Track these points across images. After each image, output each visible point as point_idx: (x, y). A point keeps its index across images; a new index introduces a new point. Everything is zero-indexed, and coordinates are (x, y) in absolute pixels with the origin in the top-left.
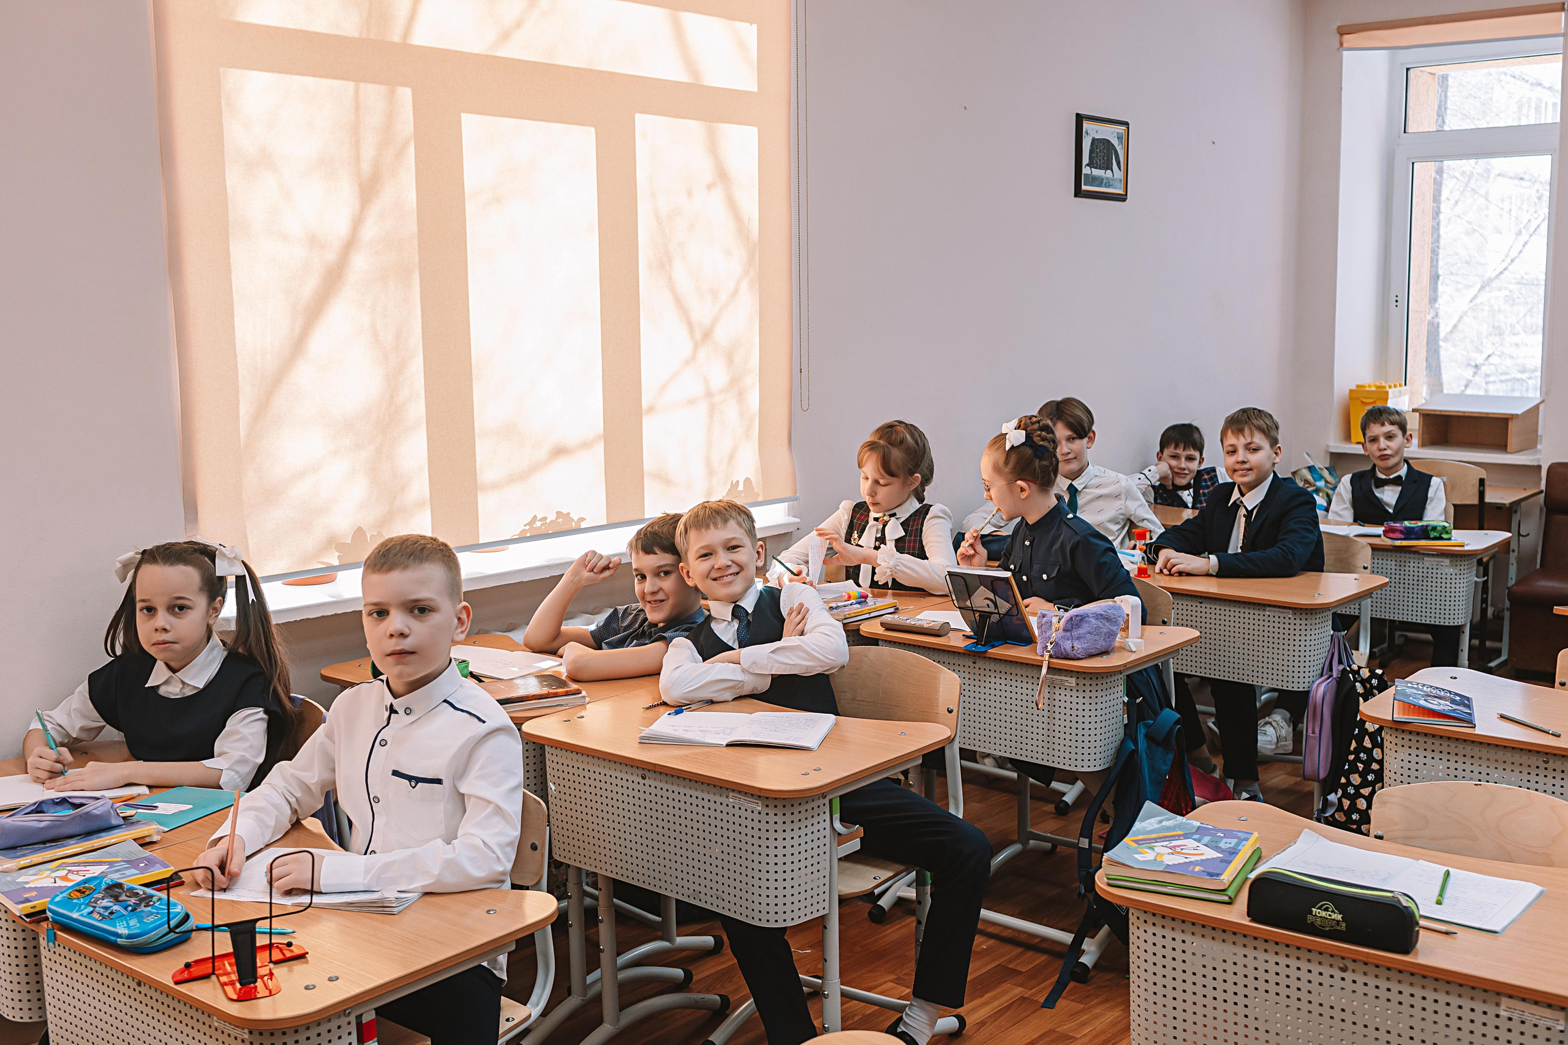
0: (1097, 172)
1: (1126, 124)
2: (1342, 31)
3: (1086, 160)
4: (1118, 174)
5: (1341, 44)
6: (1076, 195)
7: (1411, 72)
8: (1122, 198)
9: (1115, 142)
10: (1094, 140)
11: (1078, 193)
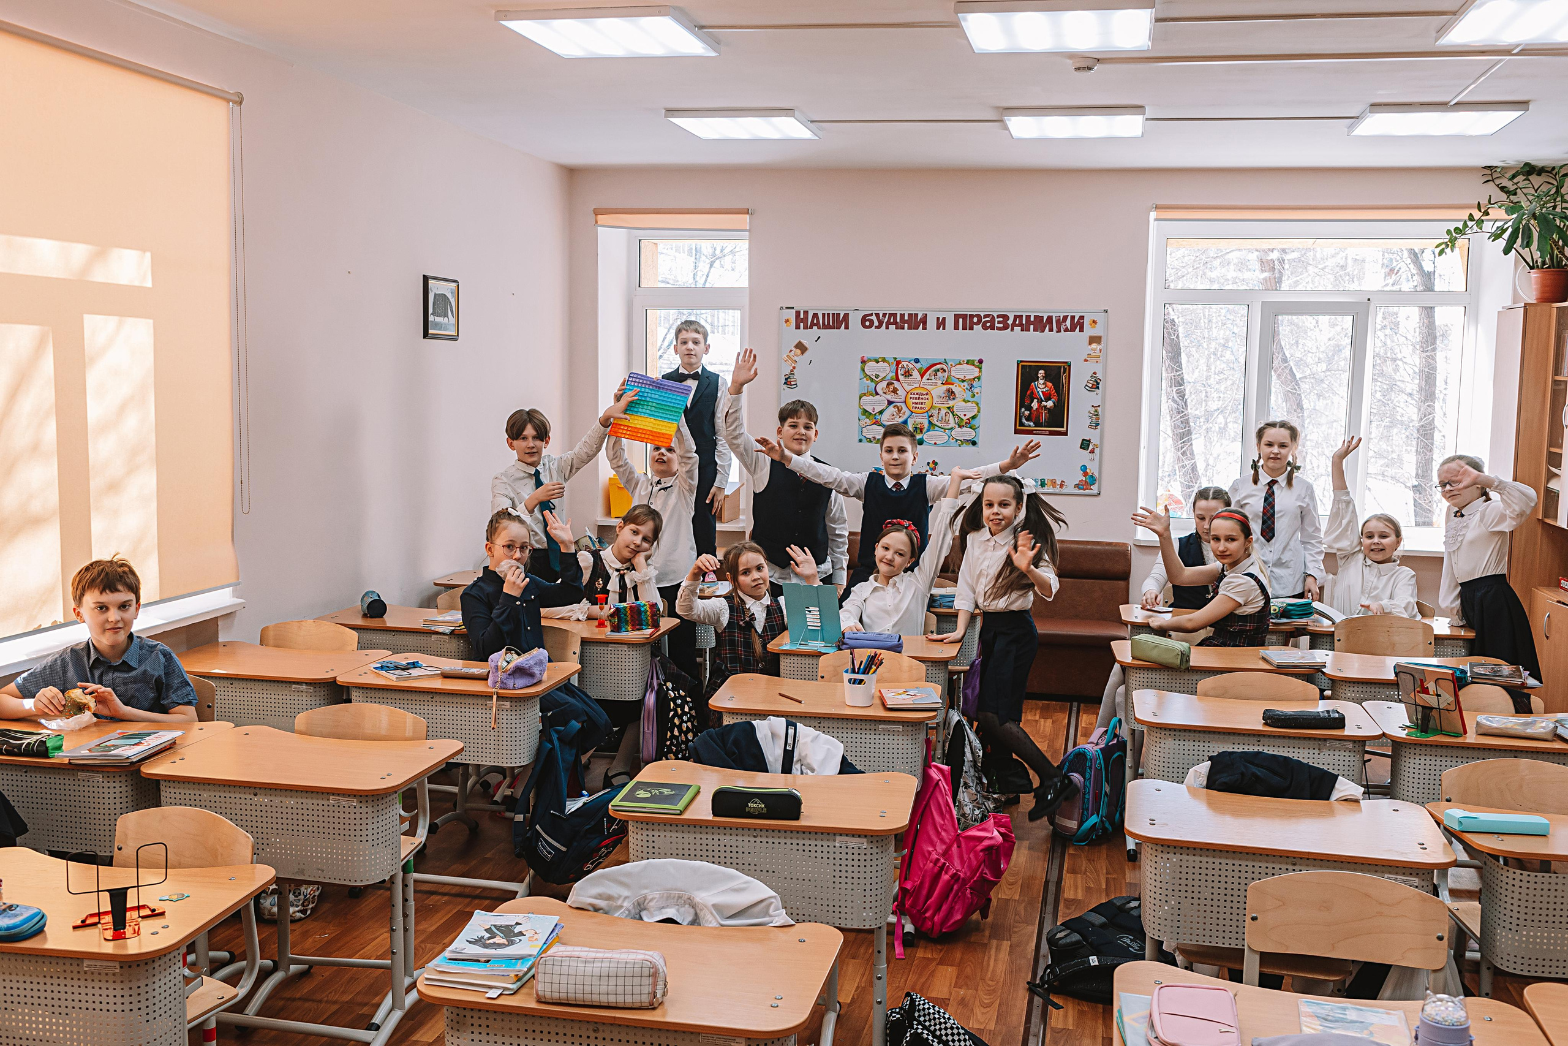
0: (438, 319)
1: (456, 282)
2: (597, 212)
3: (431, 311)
4: (452, 320)
5: (596, 222)
6: (424, 337)
7: (642, 242)
8: (454, 338)
9: (449, 296)
10: (435, 295)
11: (426, 335)
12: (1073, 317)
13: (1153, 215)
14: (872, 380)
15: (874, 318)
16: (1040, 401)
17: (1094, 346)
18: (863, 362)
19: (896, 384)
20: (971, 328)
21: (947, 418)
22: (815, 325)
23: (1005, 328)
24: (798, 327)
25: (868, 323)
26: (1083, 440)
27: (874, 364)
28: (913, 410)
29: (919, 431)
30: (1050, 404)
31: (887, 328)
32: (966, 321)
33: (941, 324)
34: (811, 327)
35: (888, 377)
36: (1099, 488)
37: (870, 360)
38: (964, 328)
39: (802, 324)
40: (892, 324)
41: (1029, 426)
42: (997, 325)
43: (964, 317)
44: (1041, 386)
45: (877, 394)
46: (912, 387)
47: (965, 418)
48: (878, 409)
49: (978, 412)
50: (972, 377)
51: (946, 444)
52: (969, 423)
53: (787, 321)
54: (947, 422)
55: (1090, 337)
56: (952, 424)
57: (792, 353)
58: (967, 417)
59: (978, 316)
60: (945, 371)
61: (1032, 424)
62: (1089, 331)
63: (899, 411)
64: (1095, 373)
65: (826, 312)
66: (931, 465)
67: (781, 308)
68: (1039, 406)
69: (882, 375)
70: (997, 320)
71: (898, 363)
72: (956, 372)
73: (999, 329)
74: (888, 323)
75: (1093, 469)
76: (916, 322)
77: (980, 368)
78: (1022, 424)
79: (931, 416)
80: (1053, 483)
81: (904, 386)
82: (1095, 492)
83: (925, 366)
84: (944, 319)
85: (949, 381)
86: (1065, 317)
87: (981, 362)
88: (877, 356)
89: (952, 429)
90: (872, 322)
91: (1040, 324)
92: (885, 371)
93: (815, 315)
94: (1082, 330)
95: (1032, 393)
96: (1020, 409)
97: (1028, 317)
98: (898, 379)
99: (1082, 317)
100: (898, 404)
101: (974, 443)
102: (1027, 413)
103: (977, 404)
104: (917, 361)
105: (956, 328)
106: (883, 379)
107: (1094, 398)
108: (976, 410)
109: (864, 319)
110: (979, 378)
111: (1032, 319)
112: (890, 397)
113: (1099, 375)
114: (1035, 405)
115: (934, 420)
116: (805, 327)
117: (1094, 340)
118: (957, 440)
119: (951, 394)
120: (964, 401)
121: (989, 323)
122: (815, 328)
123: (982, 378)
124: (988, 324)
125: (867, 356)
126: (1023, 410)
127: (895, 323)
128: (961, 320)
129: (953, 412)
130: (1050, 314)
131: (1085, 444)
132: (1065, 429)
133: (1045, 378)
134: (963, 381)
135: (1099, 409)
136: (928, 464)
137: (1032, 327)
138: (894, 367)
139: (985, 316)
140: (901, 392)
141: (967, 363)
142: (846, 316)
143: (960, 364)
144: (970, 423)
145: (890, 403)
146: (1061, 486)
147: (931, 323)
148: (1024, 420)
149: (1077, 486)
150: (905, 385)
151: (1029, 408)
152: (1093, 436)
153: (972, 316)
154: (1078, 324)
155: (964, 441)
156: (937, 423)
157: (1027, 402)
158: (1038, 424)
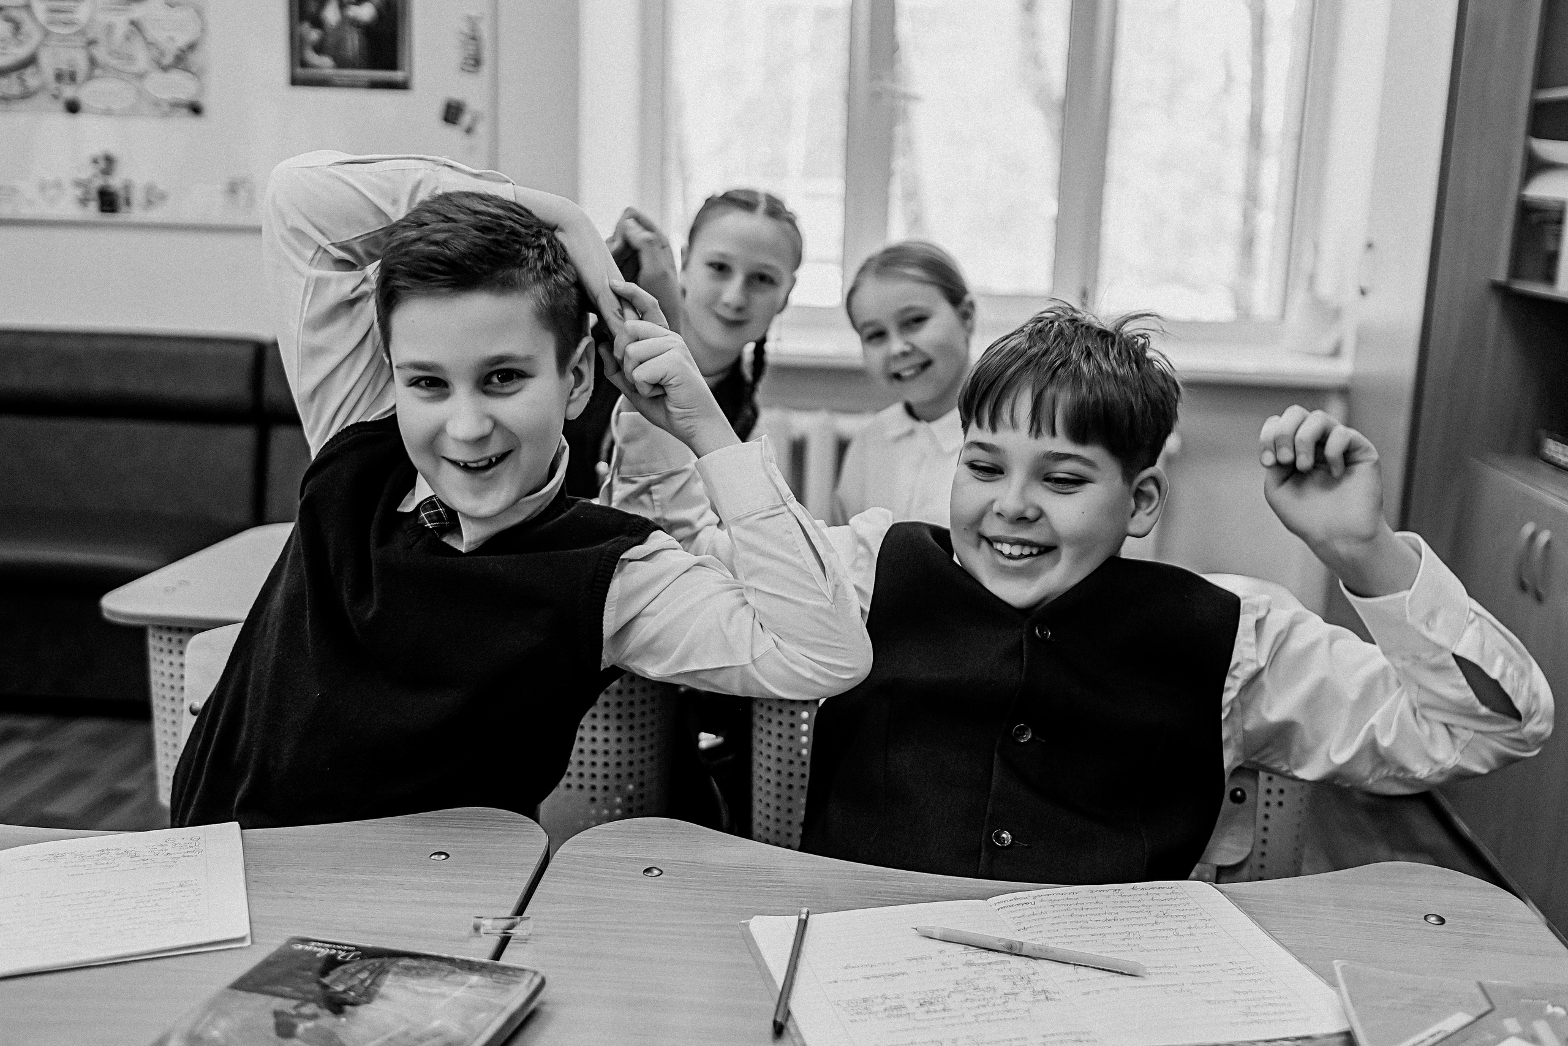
16: (344, 4)
21: (130, 48)
26: (448, 101)
28: (51, 28)
29: (67, 79)
30: (365, 11)
41: (323, 67)
47: (171, 48)
49: (201, 30)
51: (131, 112)
54: (130, 58)
56: (142, 63)
58: (176, 46)
61: (327, 61)
66: (102, 164)
68: (342, 16)
78: (304, 64)
79: (93, 42)
89: (141, 76)
96: (299, 25)
100: (15, 14)
101: (196, 109)
102: (314, 35)
103: (198, 13)
108: (197, 29)
114: (331, 14)
115: (100, 53)
118: (157, 104)
126: (305, 26)
129: (142, 33)
131: (452, 113)
132: (403, 74)
135: (481, 26)
136: (95, 160)
144: (182, 60)
148: (309, 53)
151: (318, 23)
152: (471, 91)
155: (176, 105)
156: (114, 62)
157: (312, 7)
158: (341, 63)
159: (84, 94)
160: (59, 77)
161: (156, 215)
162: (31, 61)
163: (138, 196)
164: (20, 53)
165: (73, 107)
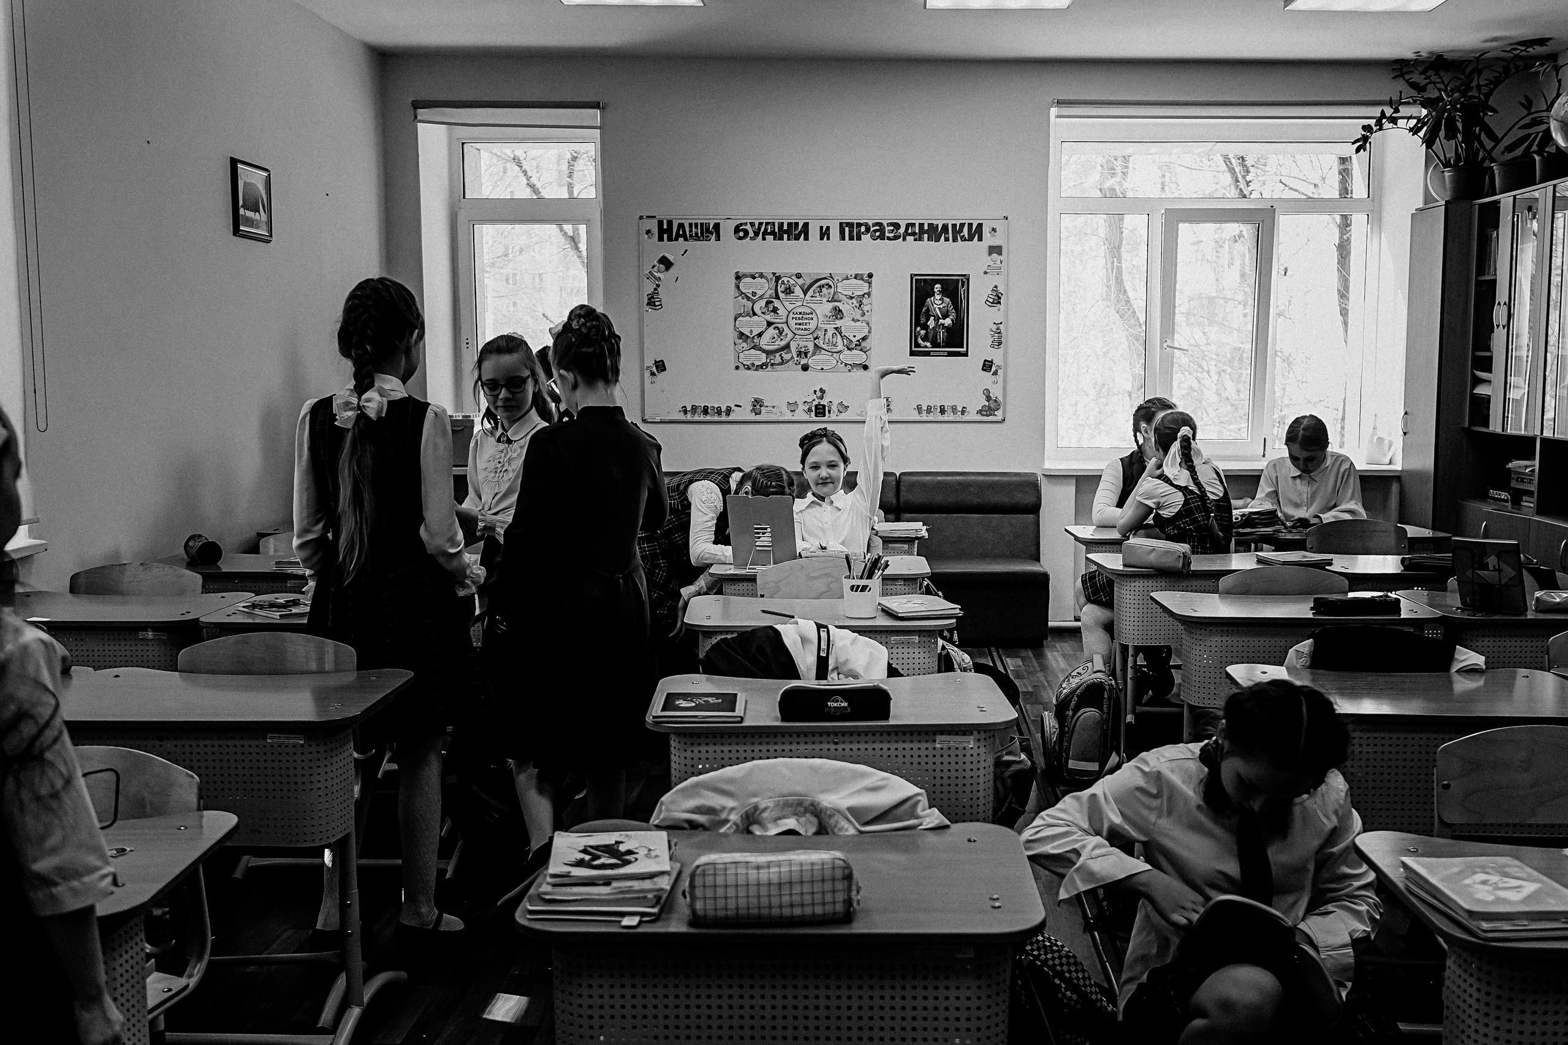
0: (249, 213)
1: (267, 171)
2: (417, 105)
3: (240, 202)
4: (264, 218)
5: (416, 117)
6: (235, 234)
7: (465, 146)
8: (267, 240)
9: (260, 187)
10: (245, 183)
11: (236, 232)
12: (970, 225)
13: (1054, 111)
14: (748, 299)
15: (748, 227)
16: (937, 319)
17: (995, 256)
18: (738, 278)
19: (777, 303)
20: (859, 239)
21: (835, 339)
22: (681, 236)
23: (896, 238)
24: (661, 239)
25: (741, 234)
26: (985, 361)
27: (749, 280)
28: (796, 332)
29: (803, 356)
30: (948, 322)
31: (764, 239)
32: (852, 230)
33: (825, 234)
34: (676, 239)
35: (767, 296)
36: (1004, 412)
37: (745, 276)
38: (851, 238)
39: (665, 236)
40: (769, 234)
41: (926, 347)
42: (887, 234)
43: (850, 225)
44: (937, 302)
45: (755, 314)
46: (794, 306)
47: (854, 340)
48: (756, 332)
49: (869, 332)
50: (861, 293)
51: (833, 370)
52: (859, 344)
53: (648, 232)
54: (835, 345)
55: (990, 247)
56: (840, 347)
57: (655, 269)
58: (857, 339)
59: (866, 225)
60: (830, 287)
61: (928, 344)
62: (989, 240)
63: (781, 333)
64: (996, 287)
65: (693, 222)
66: (819, 394)
67: (641, 218)
68: (937, 324)
69: (760, 293)
70: (887, 229)
71: (778, 278)
72: (845, 289)
73: (889, 238)
74: (765, 233)
75: (996, 392)
76: (796, 231)
77: (870, 283)
78: (917, 345)
79: (817, 338)
80: (954, 409)
81: (785, 306)
82: (1000, 418)
83: (809, 282)
84: (828, 228)
85: (836, 298)
86: (962, 225)
87: (870, 276)
88: (753, 271)
89: (840, 352)
90: (746, 232)
91: (934, 233)
92: (763, 288)
93: (681, 226)
94: (980, 239)
95: (928, 310)
96: (915, 328)
97: (921, 225)
98: (777, 297)
99: (980, 226)
100: (779, 326)
101: (865, 367)
102: (923, 332)
103: (868, 324)
104: (799, 276)
105: (843, 238)
106: (761, 297)
107: (995, 314)
108: (866, 331)
109: (737, 229)
110: (869, 294)
111: (926, 227)
112: (770, 317)
113: (1001, 289)
114: (931, 323)
115: (821, 343)
116: (670, 239)
117: (995, 250)
118: (846, 365)
119: (838, 313)
120: (853, 320)
121: (879, 232)
122: (681, 239)
123: (873, 294)
124: (878, 234)
125: (742, 270)
126: (919, 329)
127: (773, 233)
128: (847, 229)
129: (840, 333)
130: (945, 222)
131: (987, 366)
132: (965, 349)
133: (943, 292)
134: (852, 298)
135: (1001, 326)
136: (815, 392)
137: (926, 236)
138: (773, 283)
139: (875, 225)
140: (782, 312)
141: (855, 278)
142: (717, 226)
143: (847, 278)
144: (858, 346)
145: (769, 324)
146: (963, 412)
147: (814, 232)
148: (920, 341)
149: (980, 412)
150: (785, 303)
151: (925, 327)
152: (996, 356)
153: (859, 225)
154: (977, 232)
155: (854, 366)
156: (823, 346)
157: (923, 320)
158: (935, 344)
159: (810, 362)
160: (799, 354)
161: (843, 417)
162: (787, 347)
163: (834, 408)
164: (783, 343)
165: (805, 368)
